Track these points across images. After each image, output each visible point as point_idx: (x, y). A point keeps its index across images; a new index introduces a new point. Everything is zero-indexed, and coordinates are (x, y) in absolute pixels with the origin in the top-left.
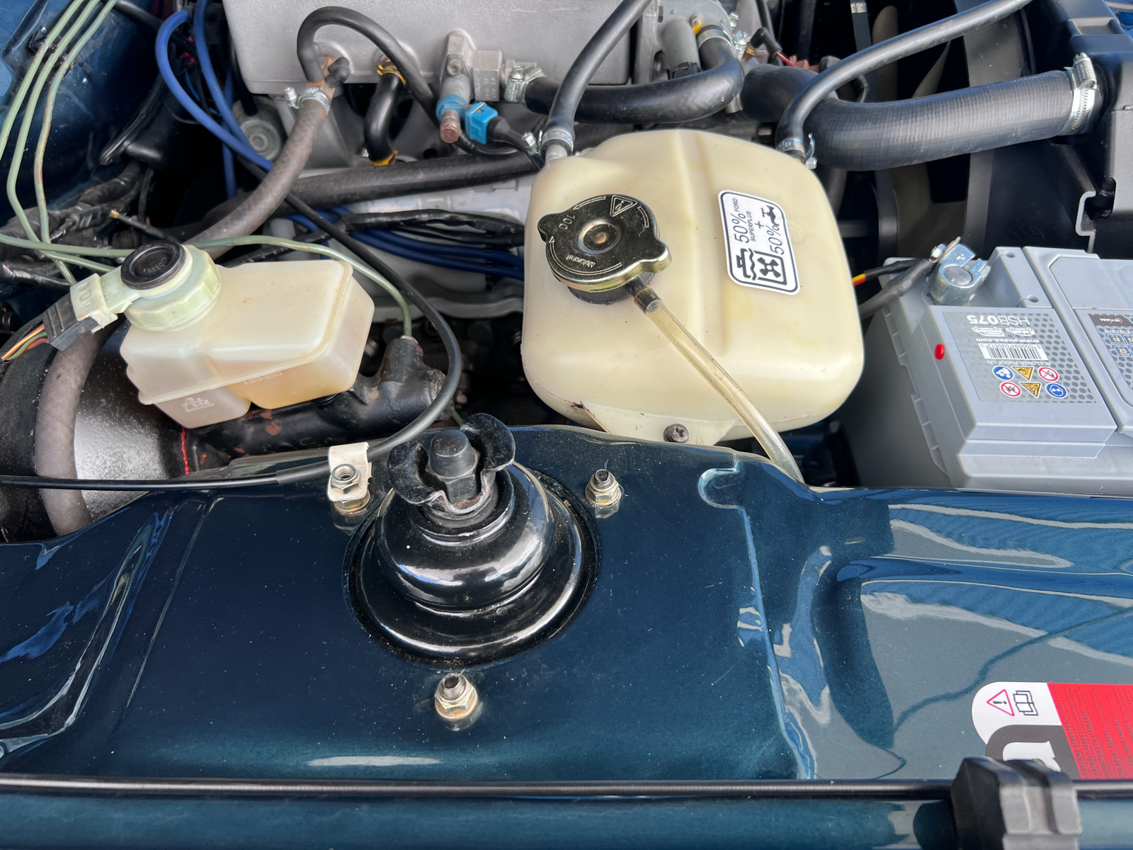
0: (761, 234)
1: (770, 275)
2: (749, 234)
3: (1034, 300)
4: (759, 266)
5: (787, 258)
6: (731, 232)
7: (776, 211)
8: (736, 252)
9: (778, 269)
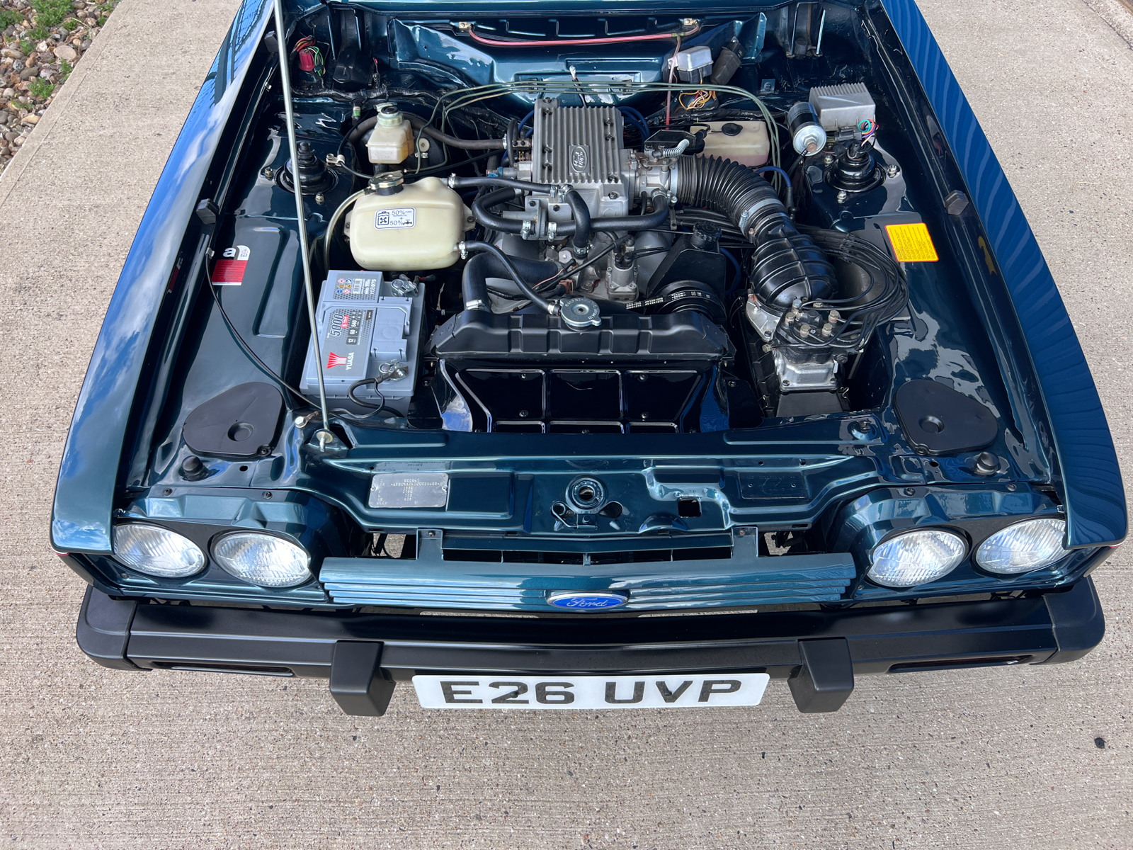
0: (398, 219)
1: (380, 221)
2: (395, 214)
3: (383, 300)
4: (383, 218)
5: (389, 226)
6: (396, 210)
7: (410, 225)
8: (387, 211)
9: (383, 223)
